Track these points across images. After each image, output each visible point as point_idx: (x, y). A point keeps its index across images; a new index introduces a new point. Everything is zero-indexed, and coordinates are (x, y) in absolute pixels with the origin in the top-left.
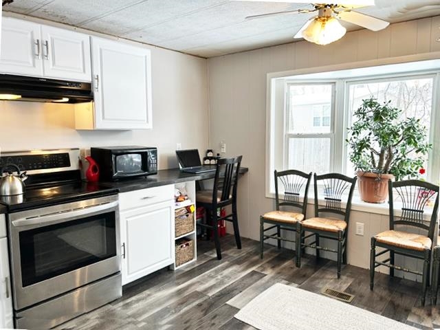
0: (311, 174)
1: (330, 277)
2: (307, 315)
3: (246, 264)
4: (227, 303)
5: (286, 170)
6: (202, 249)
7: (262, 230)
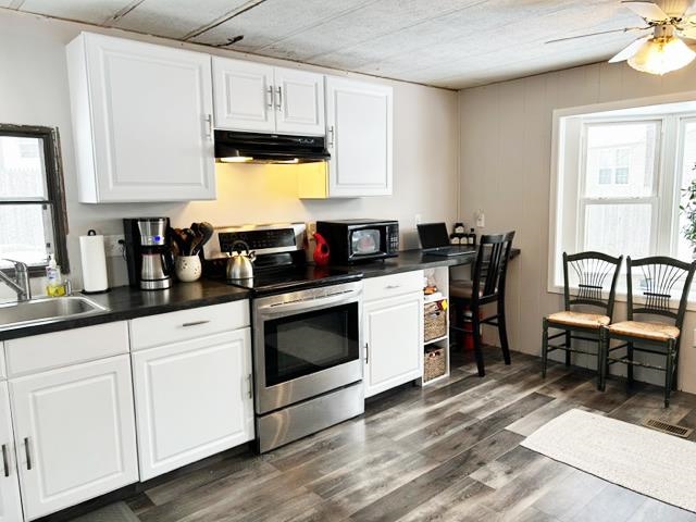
0: (621, 258)
1: (653, 405)
2: (624, 449)
3: (521, 384)
4: (507, 428)
5: (580, 252)
6: (457, 361)
7: (546, 338)
